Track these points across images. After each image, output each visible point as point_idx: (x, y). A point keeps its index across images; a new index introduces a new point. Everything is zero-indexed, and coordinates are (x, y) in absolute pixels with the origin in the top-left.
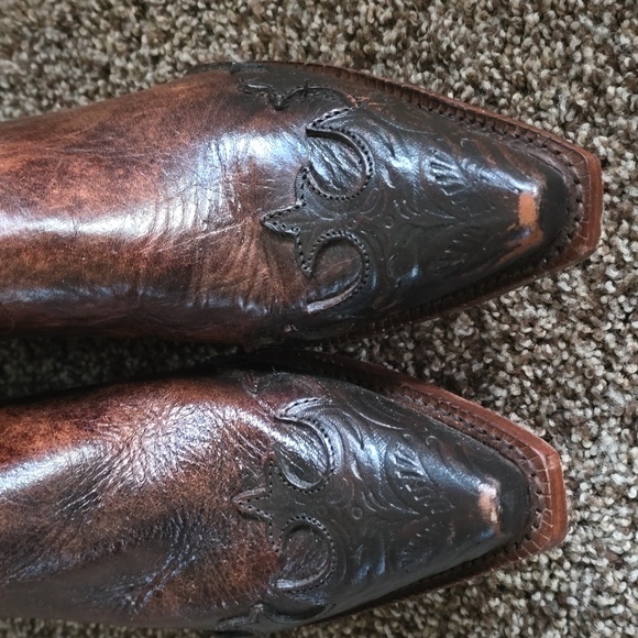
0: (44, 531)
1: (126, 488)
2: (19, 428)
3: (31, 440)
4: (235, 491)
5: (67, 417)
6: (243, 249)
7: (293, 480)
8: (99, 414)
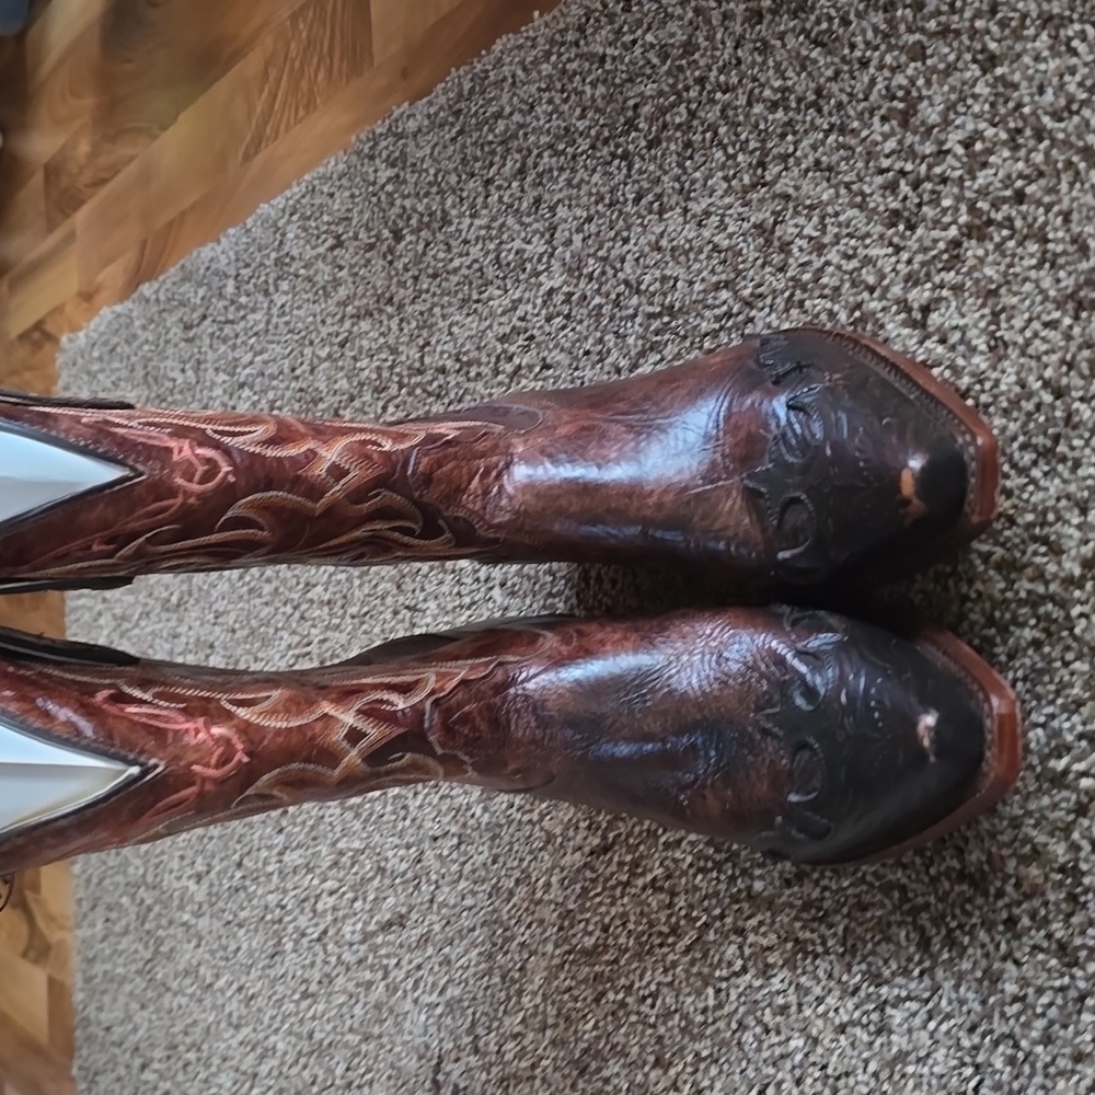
0: (603, 717)
1: (670, 692)
2: (600, 636)
3: (604, 645)
4: (759, 709)
5: (637, 631)
6: (730, 502)
7: (800, 701)
8: (662, 629)
